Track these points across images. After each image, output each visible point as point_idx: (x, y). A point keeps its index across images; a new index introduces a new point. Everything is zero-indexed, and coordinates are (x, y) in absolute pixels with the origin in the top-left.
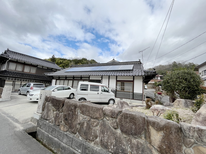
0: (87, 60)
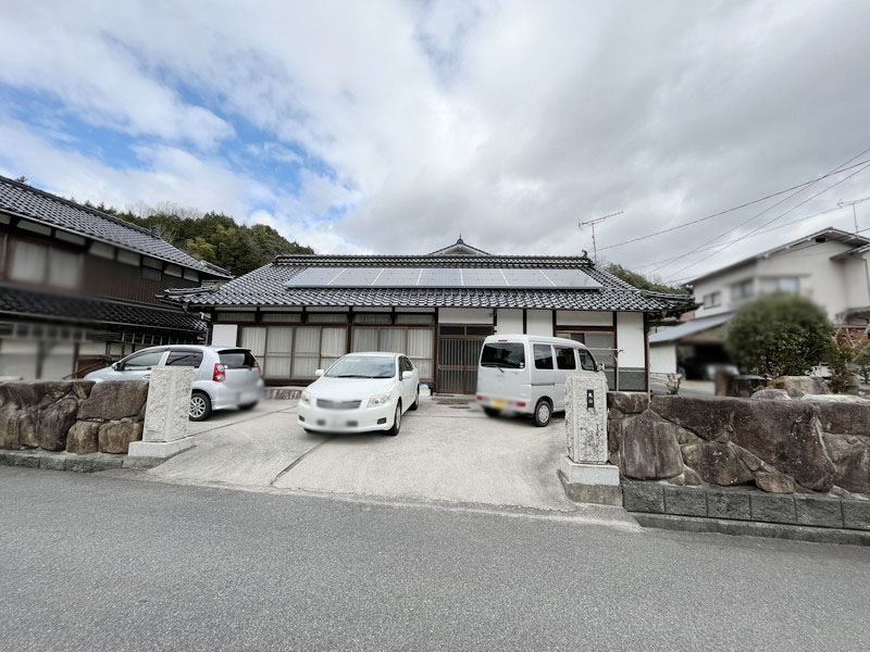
0: (235, 226)
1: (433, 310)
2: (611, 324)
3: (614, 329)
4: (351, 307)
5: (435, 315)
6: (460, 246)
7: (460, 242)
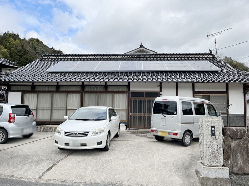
1: (127, 84)
2: (225, 90)
3: (227, 93)
4: (83, 83)
5: (128, 86)
6: (142, 49)
7: (142, 46)
